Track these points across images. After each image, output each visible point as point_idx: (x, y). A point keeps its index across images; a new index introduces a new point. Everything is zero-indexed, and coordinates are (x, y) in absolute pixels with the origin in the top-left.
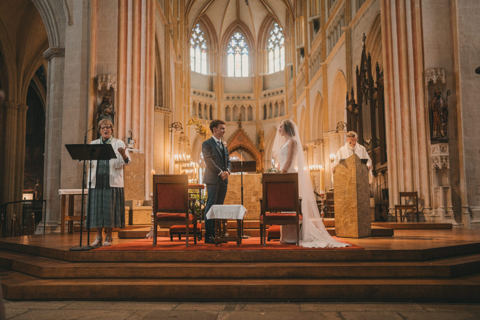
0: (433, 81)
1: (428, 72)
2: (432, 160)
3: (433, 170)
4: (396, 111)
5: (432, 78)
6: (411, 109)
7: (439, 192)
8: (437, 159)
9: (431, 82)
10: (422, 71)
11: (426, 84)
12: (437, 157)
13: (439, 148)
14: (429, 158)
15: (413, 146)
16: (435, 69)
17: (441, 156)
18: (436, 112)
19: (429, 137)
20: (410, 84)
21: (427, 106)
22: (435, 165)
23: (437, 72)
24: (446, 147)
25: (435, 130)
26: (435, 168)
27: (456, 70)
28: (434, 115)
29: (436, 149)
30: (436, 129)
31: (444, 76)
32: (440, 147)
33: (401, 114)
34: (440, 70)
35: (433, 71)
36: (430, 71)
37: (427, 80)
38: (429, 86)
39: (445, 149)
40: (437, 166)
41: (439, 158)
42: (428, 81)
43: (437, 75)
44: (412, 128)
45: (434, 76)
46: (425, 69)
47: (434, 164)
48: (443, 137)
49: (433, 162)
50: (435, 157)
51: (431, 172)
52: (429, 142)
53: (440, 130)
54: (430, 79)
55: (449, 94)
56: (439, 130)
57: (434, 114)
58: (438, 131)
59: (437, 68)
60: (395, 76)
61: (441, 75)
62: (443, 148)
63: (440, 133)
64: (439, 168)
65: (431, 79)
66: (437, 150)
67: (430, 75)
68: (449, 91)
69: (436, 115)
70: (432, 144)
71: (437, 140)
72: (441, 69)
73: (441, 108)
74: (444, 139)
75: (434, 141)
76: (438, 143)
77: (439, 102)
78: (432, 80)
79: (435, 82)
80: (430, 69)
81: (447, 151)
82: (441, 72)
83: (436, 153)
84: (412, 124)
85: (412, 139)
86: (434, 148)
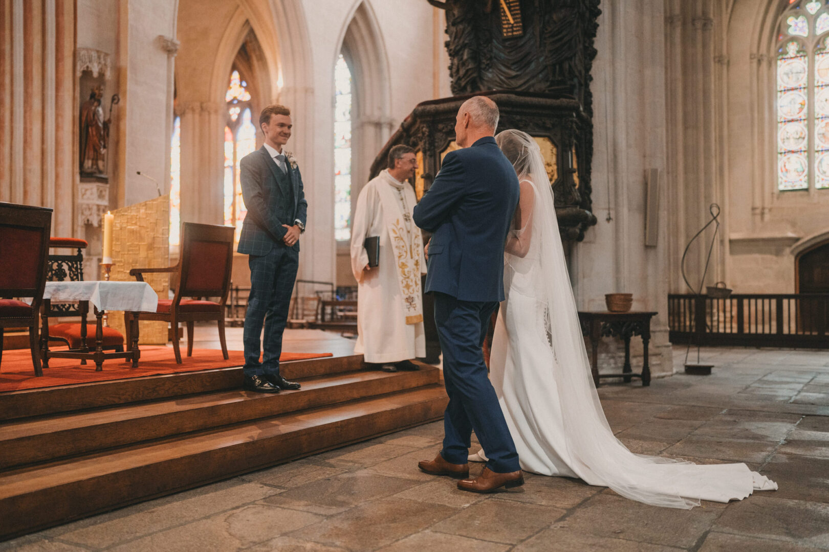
0: (91, 72)
1: (83, 52)
2: (80, 212)
3: (82, 227)
4: (14, 109)
5: (90, 66)
6: (46, 112)
7: (90, 266)
8: (90, 209)
9: (87, 73)
10: (73, 49)
11: (79, 74)
12: (91, 206)
13: (95, 190)
14: (75, 206)
15: (45, 182)
16: (98, 51)
17: (98, 206)
18: (94, 129)
19: (77, 170)
20: (46, 65)
21: (77, 114)
22: (86, 220)
23: (99, 57)
24: (105, 191)
25: (88, 159)
26: (85, 224)
27: (122, 63)
28: (91, 133)
29: (88, 193)
30: (92, 157)
31: (109, 69)
32: (98, 189)
33: (25, 117)
34: (104, 56)
35: (94, 54)
36: (88, 53)
37: (81, 67)
38: (82, 78)
39: (104, 193)
40: (88, 220)
41: (95, 208)
42: (82, 69)
43: (100, 63)
44: (45, 147)
45: (96, 64)
46: (78, 46)
47: (83, 217)
48: (101, 172)
49: (82, 214)
50: (88, 205)
51: (77, 231)
52: (78, 178)
53: (97, 160)
54: (85, 66)
55: (116, 101)
56: (95, 160)
57: (90, 130)
58: (94, 162)
59: (101, 52)
60: (14, 39)
61: (105, 65)
62: (101, 191)
63: (97, 165)
64: (92, 225)
65: (88, 67)
66: (92, 194)
67: (87, 60)
68: (116, 97)
69: (94, 133)
70: (81, 181)
71: (92, 177)
72: (106, 55)
73: (102, 121)
74: (103, 176)
75: (86, 176)
76: (94, 182)
77: (98, 111)
78: (89, 69)
79: (95, 75)
80: (87, 49)
81: (107, 197)
82: (105, 60)
83: (88, 199)
84: (45, 138)
85: (45, 167)
86: (86, 190)
